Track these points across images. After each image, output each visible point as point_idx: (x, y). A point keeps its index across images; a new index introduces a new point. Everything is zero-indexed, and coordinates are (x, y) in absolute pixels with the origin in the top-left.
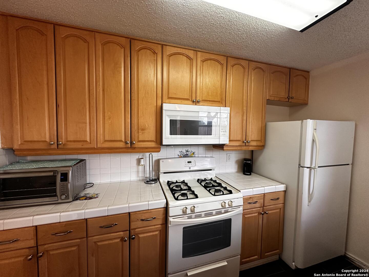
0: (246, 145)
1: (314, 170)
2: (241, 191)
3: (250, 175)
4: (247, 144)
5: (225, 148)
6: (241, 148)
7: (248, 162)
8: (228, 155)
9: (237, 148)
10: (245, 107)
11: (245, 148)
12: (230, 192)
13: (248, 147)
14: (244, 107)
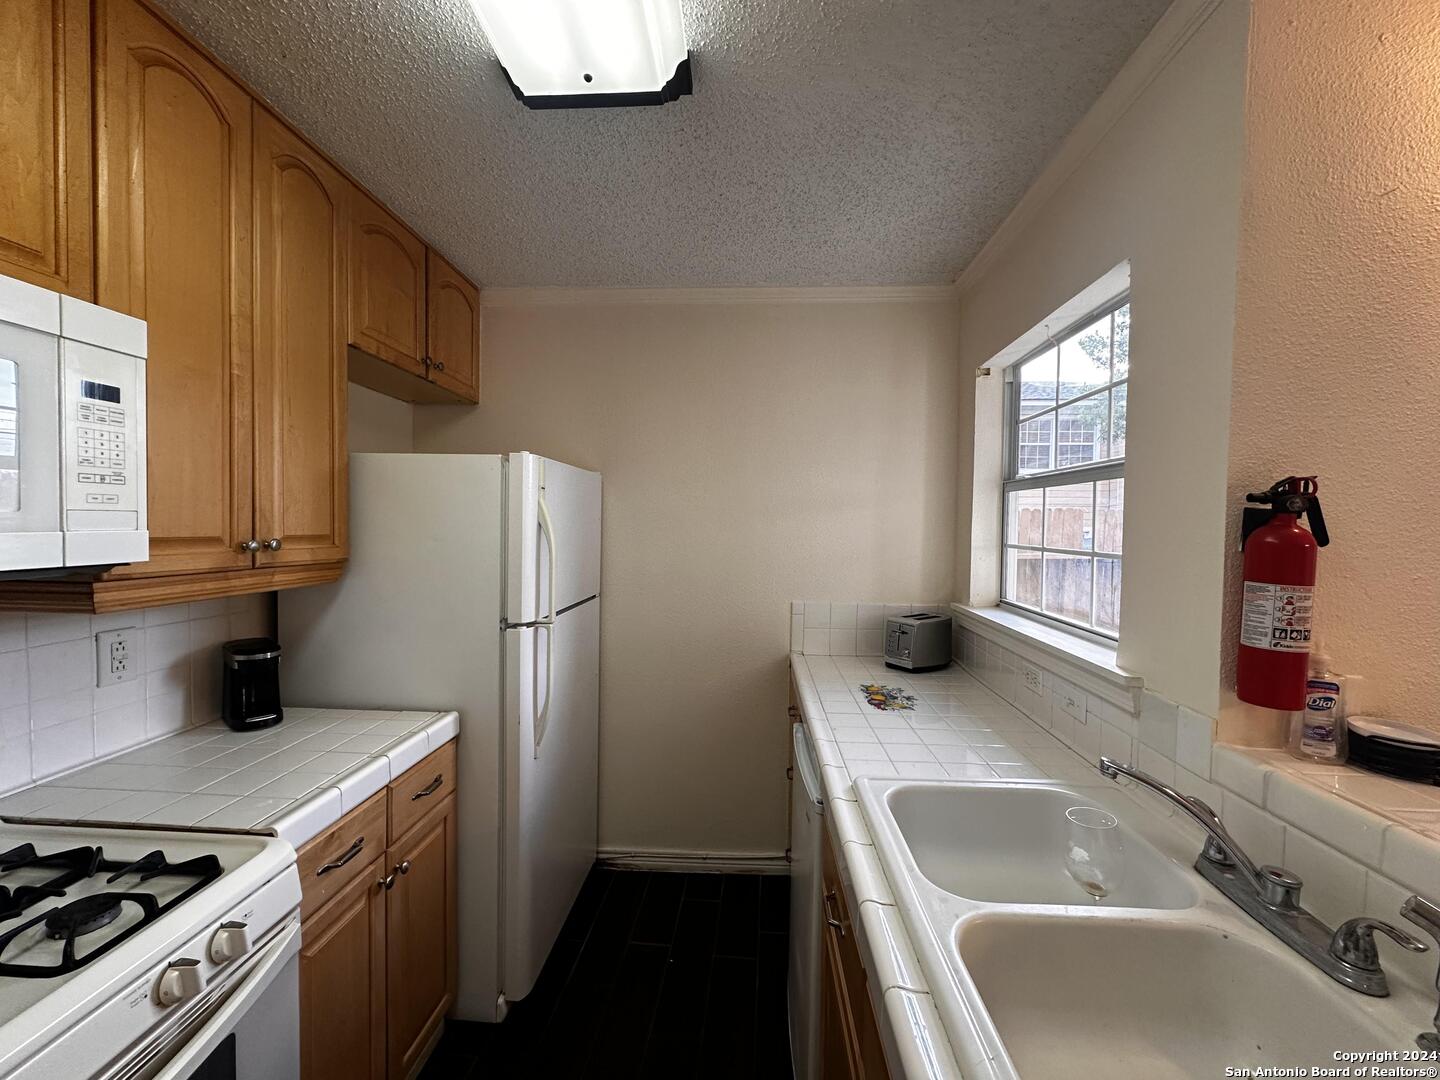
0: (258, 564)
1: (548, 629)
2: (279, 827)
3: (278, 720)
4: (261, 558)
5: (108, 596)
6: (224, 584)
7: (261, 656)
8: (107, 640)
9: (197, 587)
10: (241, 350)
11: (249, 581)
12: (206, 871)
13: (265, 574)
14: (235, 349)
